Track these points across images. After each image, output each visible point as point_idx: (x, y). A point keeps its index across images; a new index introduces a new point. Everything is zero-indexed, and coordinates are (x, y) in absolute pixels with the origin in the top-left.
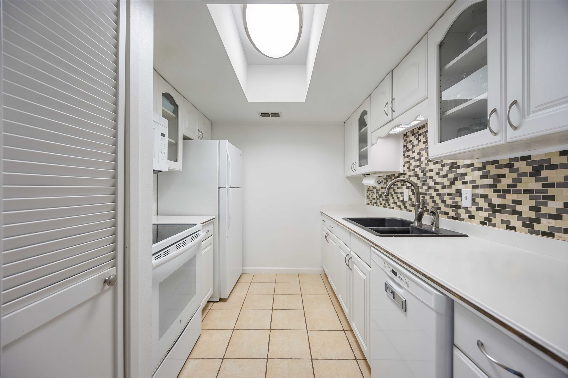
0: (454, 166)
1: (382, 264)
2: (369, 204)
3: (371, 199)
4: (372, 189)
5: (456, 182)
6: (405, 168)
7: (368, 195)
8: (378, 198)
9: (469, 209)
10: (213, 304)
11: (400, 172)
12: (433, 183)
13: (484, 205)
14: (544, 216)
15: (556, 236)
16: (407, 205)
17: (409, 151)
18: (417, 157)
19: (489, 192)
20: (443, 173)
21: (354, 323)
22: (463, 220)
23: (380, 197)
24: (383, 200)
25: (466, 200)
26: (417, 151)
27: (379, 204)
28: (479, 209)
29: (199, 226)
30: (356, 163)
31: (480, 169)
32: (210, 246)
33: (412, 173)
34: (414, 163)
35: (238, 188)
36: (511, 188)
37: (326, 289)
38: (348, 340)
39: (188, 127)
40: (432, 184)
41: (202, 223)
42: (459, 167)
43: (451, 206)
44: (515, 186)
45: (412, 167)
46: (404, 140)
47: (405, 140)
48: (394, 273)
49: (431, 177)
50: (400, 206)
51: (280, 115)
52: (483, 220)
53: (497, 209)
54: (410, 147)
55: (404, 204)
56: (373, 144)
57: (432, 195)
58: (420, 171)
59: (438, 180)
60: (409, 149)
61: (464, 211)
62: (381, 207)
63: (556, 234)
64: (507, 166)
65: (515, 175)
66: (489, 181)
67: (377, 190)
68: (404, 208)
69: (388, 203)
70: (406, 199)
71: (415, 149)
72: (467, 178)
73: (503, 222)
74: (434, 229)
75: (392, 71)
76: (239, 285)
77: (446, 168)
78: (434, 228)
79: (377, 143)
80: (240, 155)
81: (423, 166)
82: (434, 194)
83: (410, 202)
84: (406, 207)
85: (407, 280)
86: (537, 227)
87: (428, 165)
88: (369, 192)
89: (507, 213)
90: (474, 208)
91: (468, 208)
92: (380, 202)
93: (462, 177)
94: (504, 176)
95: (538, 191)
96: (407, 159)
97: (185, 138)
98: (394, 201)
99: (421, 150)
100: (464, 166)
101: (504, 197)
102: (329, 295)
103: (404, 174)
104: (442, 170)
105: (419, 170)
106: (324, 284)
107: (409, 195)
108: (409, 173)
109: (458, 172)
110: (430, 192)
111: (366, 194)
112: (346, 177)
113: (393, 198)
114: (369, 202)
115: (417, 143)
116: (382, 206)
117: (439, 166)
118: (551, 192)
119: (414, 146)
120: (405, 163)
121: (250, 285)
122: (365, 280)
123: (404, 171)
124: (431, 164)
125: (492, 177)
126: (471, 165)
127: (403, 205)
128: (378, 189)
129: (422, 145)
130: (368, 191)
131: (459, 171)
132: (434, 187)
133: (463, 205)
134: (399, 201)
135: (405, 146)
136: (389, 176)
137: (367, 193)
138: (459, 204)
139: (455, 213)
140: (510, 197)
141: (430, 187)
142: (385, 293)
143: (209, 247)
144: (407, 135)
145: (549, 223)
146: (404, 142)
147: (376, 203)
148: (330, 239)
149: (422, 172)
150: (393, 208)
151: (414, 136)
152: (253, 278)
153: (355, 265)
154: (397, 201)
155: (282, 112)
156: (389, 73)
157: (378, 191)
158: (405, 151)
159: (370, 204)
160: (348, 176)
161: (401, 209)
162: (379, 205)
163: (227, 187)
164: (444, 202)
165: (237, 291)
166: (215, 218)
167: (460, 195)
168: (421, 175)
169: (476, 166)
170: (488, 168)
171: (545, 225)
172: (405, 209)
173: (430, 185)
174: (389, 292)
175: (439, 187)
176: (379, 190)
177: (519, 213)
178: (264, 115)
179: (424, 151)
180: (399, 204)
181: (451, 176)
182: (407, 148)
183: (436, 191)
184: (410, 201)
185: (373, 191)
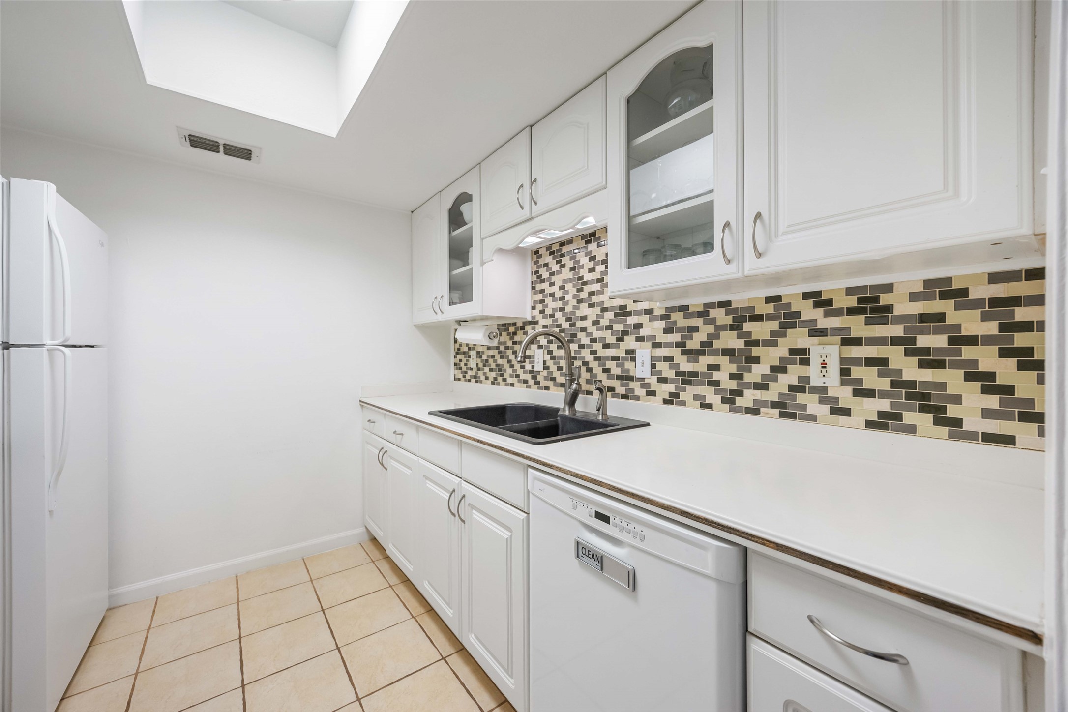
0: (623, 312)
1: (565, 504)
2: (459, 379)
3: (464, 369)
4: (467, 350)
5: (626, 337)
6: (536, 312)
7: (458, 362)
8: (479, 367)
9: (647, 381)
11: (526, 318)
12: (588, 339)
13: (670, 374)
14: (748, 386)
15: (762, 412)
16: (539, 378)
17: (543, 281)
18: (559, 294)
19: (676, 353)
20: (604, 322)
21: (473, 635)
22: (637, 398)
23: (484, 365)
24: (491, 370)
25: (642, 366)
26: (559, 283)
27: (481, 379)
28: (662, 380)
30: (442, 297)
31: (662, 317)
33: (549, 321)
34: (552, 304)
35: (92, 347)
36: (706, 347)
37: (382, 574)
38: (457, 677)
40: (585, 341)
42: (630, 314)
43: (619, 377)
44: (710, 344)
45: (548, 311)
46: (533, 262)
47: (536, 263)
48: (603, 518)
49: (584, 330)
50: (526, 381)
51: (253, 156)
52: (667, 397)
53: (687, 378)
54: (545, 275)
55: (534, 378)
56: (485, 261)
57: (586, 360)
58: (564, 318)
59: (597, 334)
60: (543, 278)
61: (639, 383)
62: (486, 383)
63: (762, 410)
64: (700, 314)
65: (711, 329)
66: (676, 337)
67: (478, 352)
68: (535, 384)
69: (502, 375)
70: (539, 367)
71: (553, 279)
72: (643, 332)
73: (696, 397)
74: (600, 418)
75: (531, 126)
77: (610, 315)
78: (601, 416)
79: (492, 260)
80: (102, 245)
81: (569, 309)
82: (589, 358)
83: (545, 373)
84: (537, 383)
85: (639, 528)
86: (739, 401)
87: (578, 308)
88: (459, 357)
89: (701, 384)
90: (654, 379)
91: (646, 379)
92: (483, 375)
93: (636, 330)
94: (696, 329)
95: (740, 351)
96: (540, 297)
98: (515, 371)
99: (566, 281)
100: (638, 313)
101: (696, 361)
102: (391, 586)
103: (533, 322)
104: (603, 317)
105: (563, 316)
106: (375, 564)
107: (544, 361)
108: (543, 322)
109: (629, 322)
110: (582, 355)
111: (453, 361)
112: (415, 325)
113: (512, 366)
114: (461, 376)
115: (558, 269)
116: (489, 382)
117: (597, 310)
118: (756, 352)
119: (552, 274)
120: (535, 302)
121: (146, 638)
122: (509, 541)
123: (533, 317)
124: (584, 307)
125: (680, 330)
126: (649, 312)
127: (532, 379)
128: (480, 349)
129: (567, 274)
130: (457, 353)
131: (631, 320)
132: (589, 346)
133: (638, 375)
134: (525, 372)
135: (536, 272)
136: (504, 325)
137: (455, 357)
138: (631, 374)
139: (625, 388)
140: (706, 360)
141: (582, 347)
142: (576, 561)
144: (540, 253)
145: (753, 395)
146: (534, 265)
147: (475, 377)
148: (392, 460)
149: (568, 320)
150: (512, 385)
151: (552, 256)
152: (154, 611)
153: (474, 511)
154: (520, 371)
155: (261, 148)
156: (526, 127)
157: (479, 354)
158: (536, 282)
159: (463, 379)
160: (420, 323)
161: (529, 387)
162: (482, 381)
163: (48, 341)
164: (606, 371)
167: (633, 359)
168: (565, 325)
169: (657, 312)
170: (674, 316)
171: (749, 397)
172: (537, 386)
173: (582, 343)
174: (588, 558)
175: (598, 346)
176: (483, 352)
177: (717, 383)
178: (197, 142)
179: (571, 284)
180: (523, 376)
181: (619, 327)
182: (540, 277)
183: (593, 352)
184: (545, 371)
185: (469, 354)
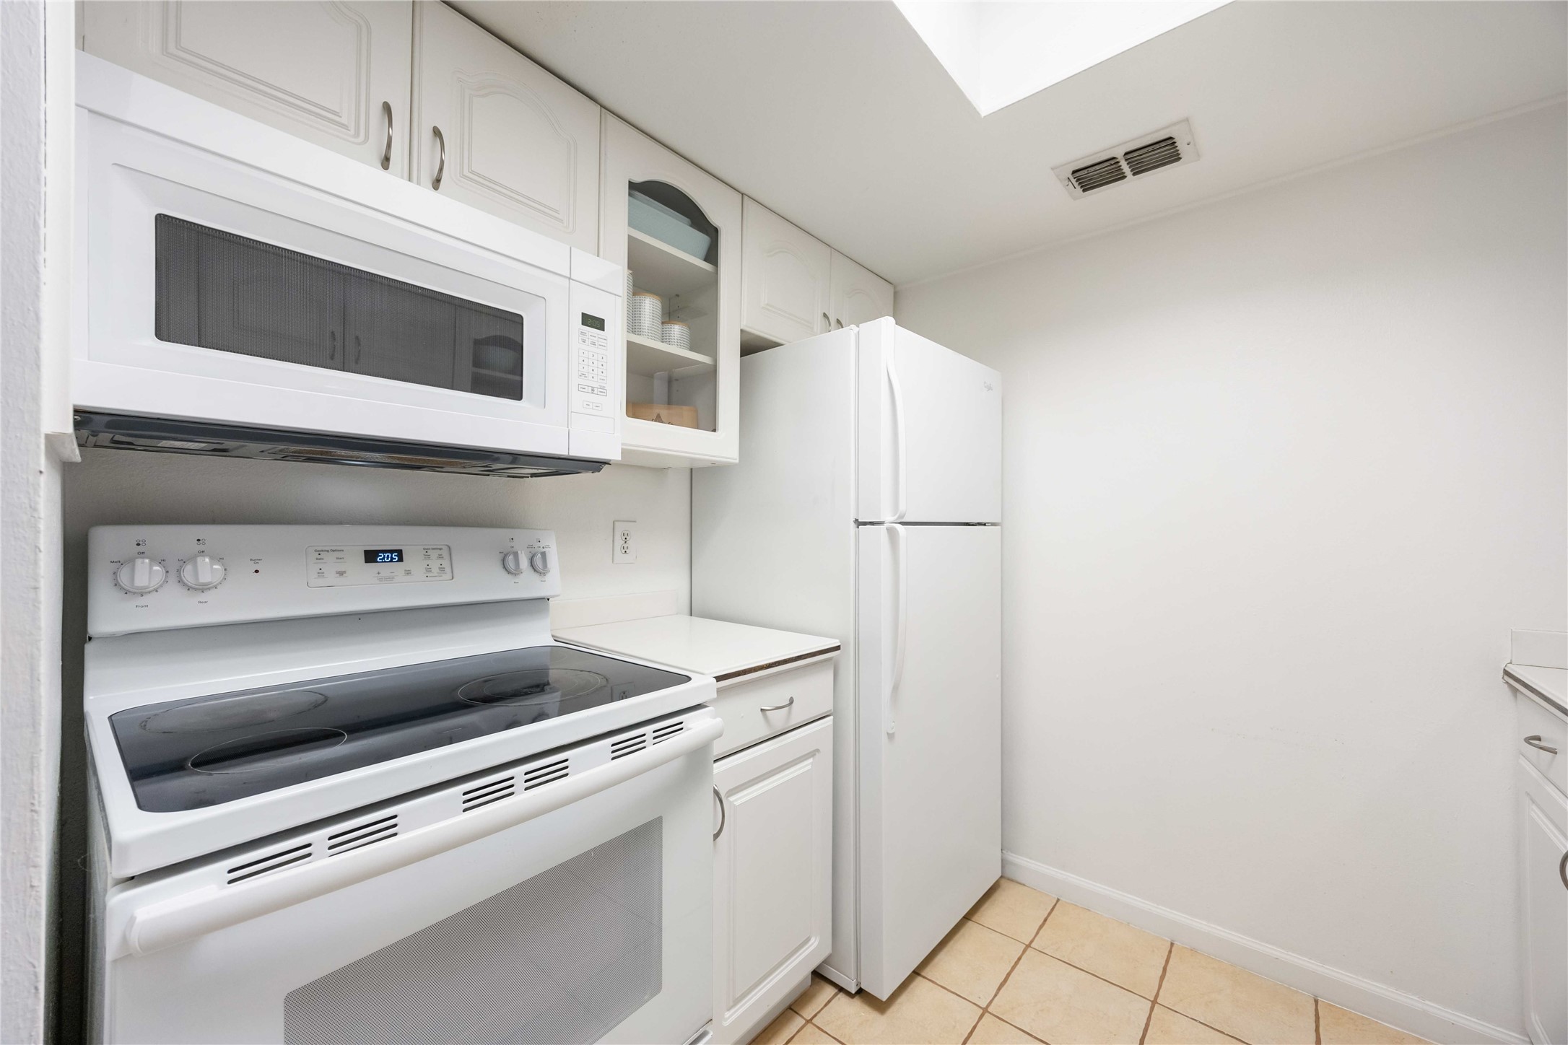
10: (836, 995)
29: (701, 686)
32: (811, 760)
35: (985, 525)
39: (768, 304)
41: (719, 679)
51: (1181, 146)
76: (972, 936)
80: (989, 388)
97: (751, 347)
121: (1019, 959)
143: (806, 766)
152: (1045, 920)
155: (1187, 120)
163: (888, 517)
165: (948, 967)
166: (838, 648)
